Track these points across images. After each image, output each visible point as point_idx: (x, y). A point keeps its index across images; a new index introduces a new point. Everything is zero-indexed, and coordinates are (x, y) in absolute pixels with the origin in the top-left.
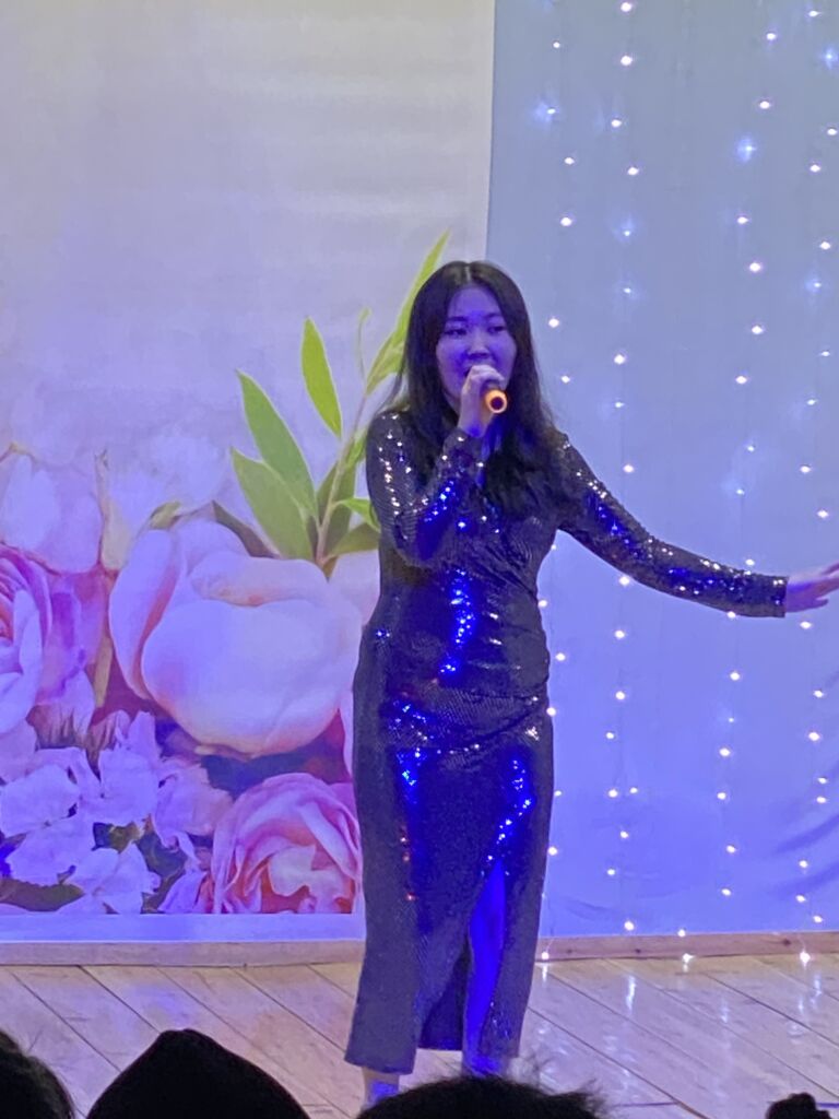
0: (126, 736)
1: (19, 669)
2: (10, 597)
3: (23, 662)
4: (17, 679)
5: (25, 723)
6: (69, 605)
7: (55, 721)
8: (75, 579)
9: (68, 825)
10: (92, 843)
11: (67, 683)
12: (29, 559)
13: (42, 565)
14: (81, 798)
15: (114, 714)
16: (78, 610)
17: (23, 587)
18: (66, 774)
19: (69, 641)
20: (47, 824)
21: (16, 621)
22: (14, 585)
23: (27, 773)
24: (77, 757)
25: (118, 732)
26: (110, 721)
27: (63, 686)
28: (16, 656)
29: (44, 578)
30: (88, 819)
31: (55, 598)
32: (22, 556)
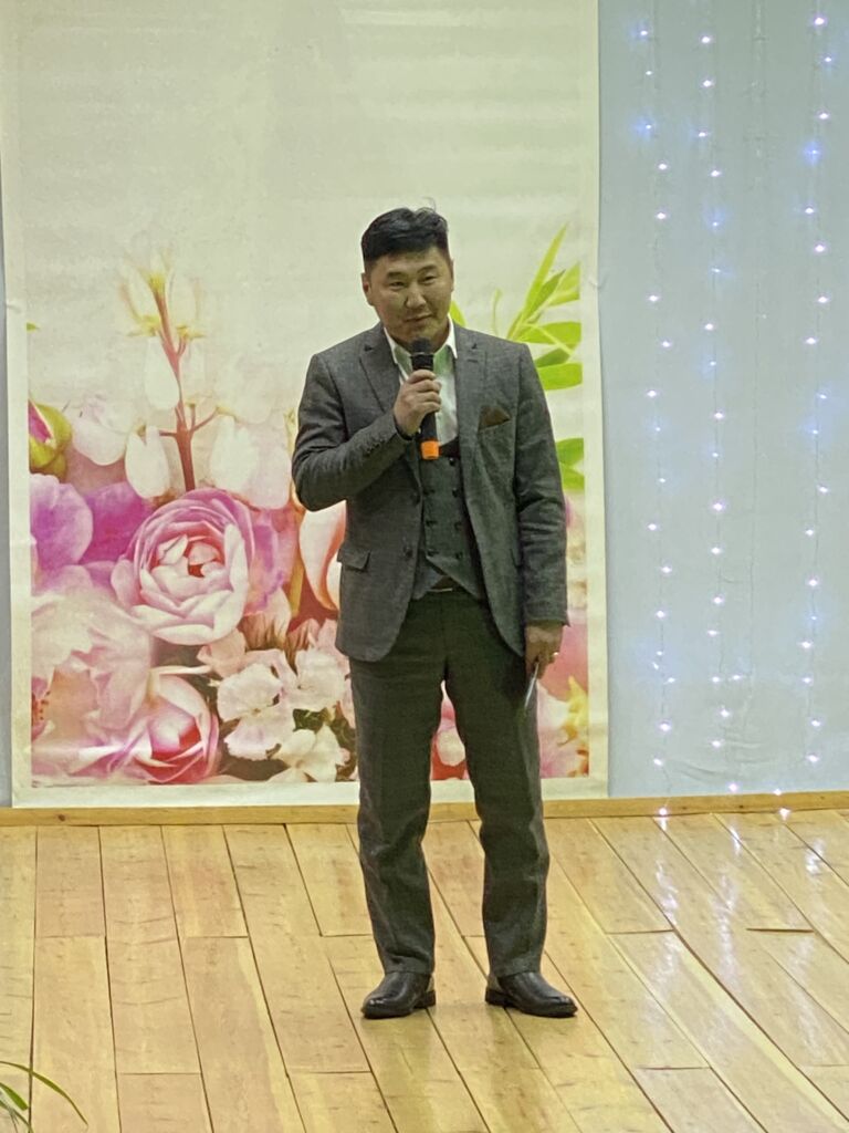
0: (317, 639)
1: (229, 587)
2: (222, 531)
3: (233, 582)
4: (228, 596)
5: (237, 631)
6: (268, 536)
7: (261, 628)
8: (272, 514)
9: (274, 711)
10: (293, 725)
11: (269, 596)
12: (236, 499)
13: (246, 503)
14: (283, 690)
15: (306, 622)
16: (275, 539)
17: (232, 522)
18: (270, 671)
19: (269, 564)
20: (257, 711)
21: (227, 549)
22: (224, 520)
23: (239, 670)
24: (278, 657)
25: (310, 637)
26: (304, 628)
27: (265, 598)
28: (227, 577)
29: (247, 514)
30: (289, 706)
31: (257, 530)
32: (230, 497)
